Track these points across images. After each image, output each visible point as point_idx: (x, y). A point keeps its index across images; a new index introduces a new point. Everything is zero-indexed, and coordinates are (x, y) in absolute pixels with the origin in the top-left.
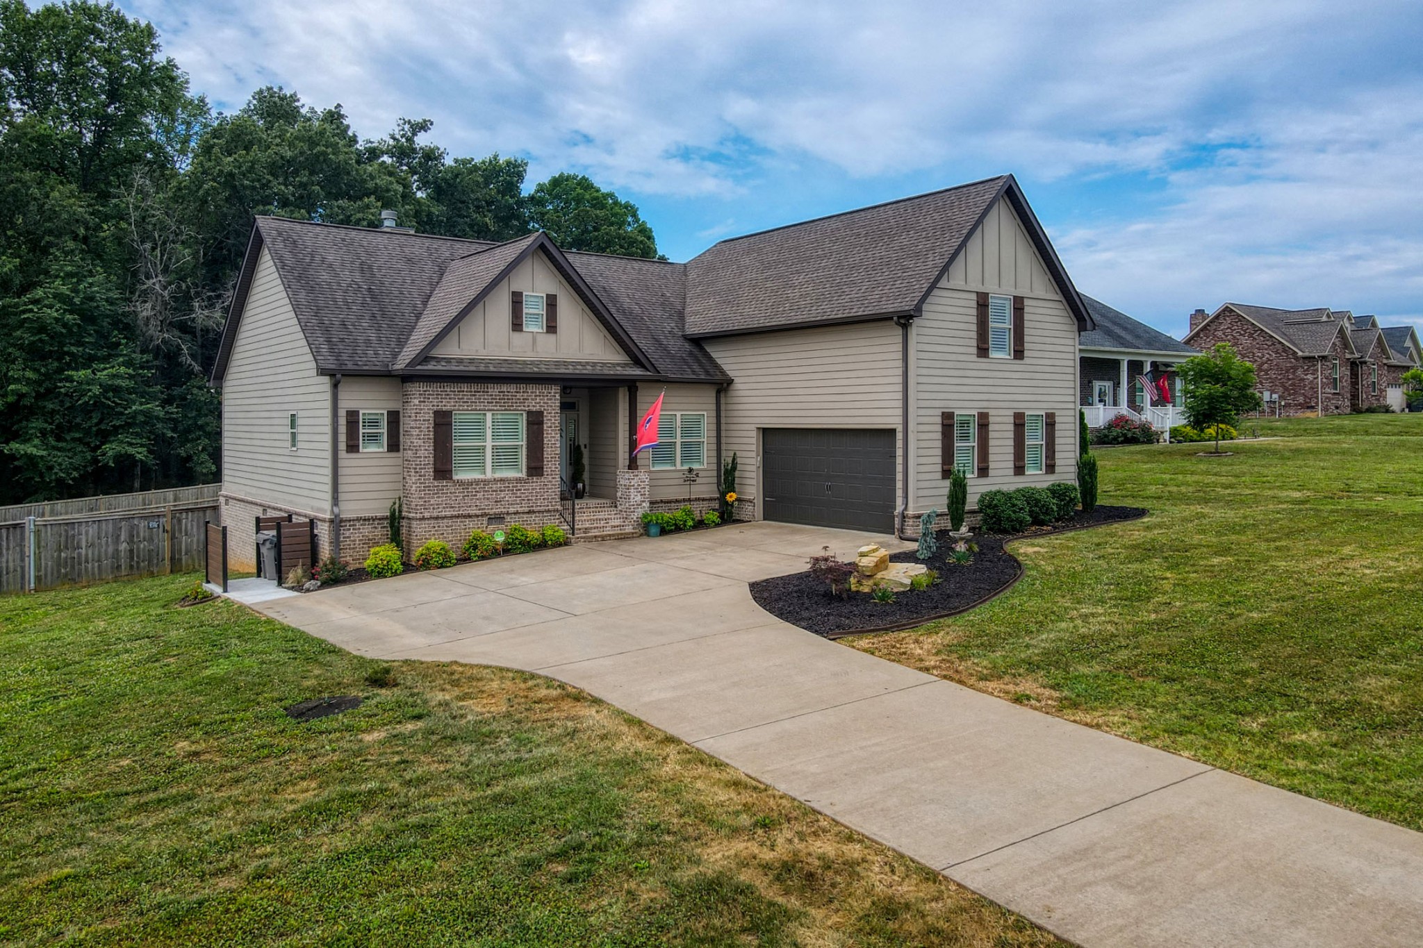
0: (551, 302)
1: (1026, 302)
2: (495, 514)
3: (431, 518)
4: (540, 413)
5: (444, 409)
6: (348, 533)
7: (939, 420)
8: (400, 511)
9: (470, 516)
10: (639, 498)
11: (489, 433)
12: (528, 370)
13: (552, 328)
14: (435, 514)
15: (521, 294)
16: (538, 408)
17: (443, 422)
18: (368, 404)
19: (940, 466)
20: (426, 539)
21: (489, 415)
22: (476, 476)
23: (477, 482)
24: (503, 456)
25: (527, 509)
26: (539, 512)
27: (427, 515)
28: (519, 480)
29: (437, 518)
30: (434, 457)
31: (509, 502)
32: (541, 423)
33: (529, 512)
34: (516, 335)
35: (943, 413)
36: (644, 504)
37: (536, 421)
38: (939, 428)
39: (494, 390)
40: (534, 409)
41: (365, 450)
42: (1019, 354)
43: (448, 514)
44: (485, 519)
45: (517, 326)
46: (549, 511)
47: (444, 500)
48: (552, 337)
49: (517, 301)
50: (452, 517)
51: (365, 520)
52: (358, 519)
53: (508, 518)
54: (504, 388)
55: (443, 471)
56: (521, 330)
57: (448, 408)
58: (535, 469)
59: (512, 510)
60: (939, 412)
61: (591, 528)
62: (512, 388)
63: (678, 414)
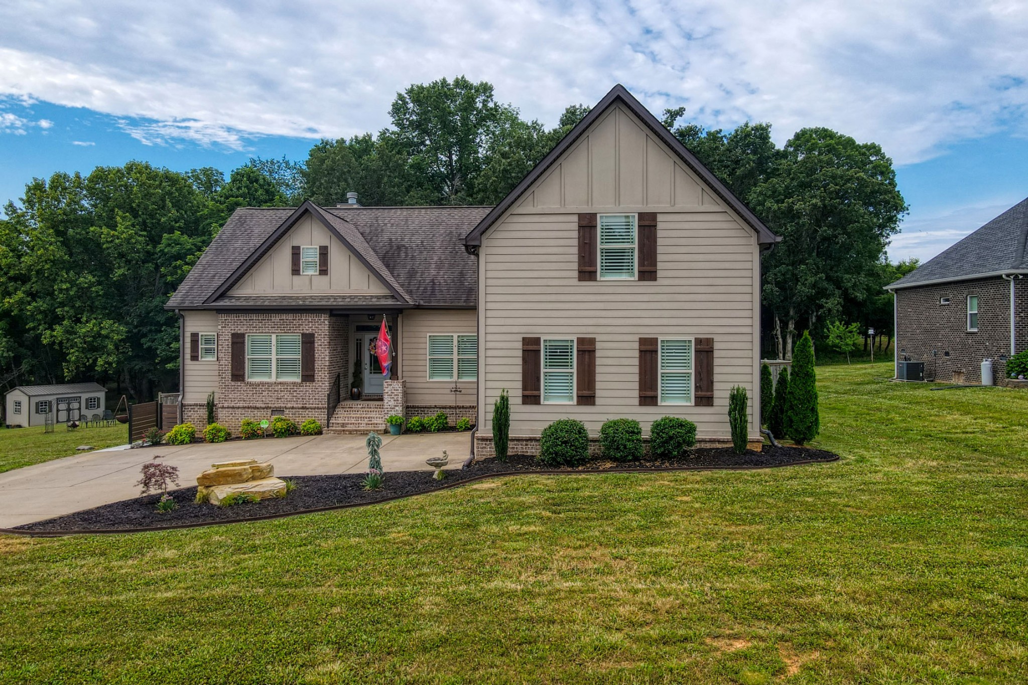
0: (324, 252)
1: (660, 218)
2: (276, 407)
3: (228, 408)
4: (312, 335)
5: (239, 332)
6: (190, 414)
7: (519, 345)
8: (213, 402)
9: (256, 408)
10: (392, 403)
11: (274, 349)
12: (294, 304)
13: (324, 271)
14: (231, 405)
15: (299, 248)
16: (310, 331)
17: (238, 341)
18: (202, 329)
19: (521, 391)
20: (226, 420)
21: (274, 337)
22: (265, 379)
23: (263, 384)
24: (283, 366)
25: (300, 406)
26: (311, 408)
27: (226, 405)
28: (294, 384)
29: (233, 408)
30: (232, 365)
31: (287, 400)
32: (313, 342)
33: (303, 408)
34: (296, 278)
35: (524, 339)
36: (397, 408)
37: (308, 341)
38: (520, 353)
39: (276, 318)
40: (308, 332)
41: (203, 359)
42: (648, 273)
43: (241, 405)
44: (270, 410)
45: (296, 271)
46: (318, 408)
47: (238, 395)
48: (324, 278)
49: (296, 252)
50: (244, 408)
51: (200, 406)
52: (196, 405)
53: (287, 411)
54: (284, 317)
55: (238, 375)
56: (299, 274)
57: (242, 331)
58: (308, 376)
59: (289, 405)
60: (520, 337)
61: (348, 424)
62: (290, 317)
63: (455, 336)
